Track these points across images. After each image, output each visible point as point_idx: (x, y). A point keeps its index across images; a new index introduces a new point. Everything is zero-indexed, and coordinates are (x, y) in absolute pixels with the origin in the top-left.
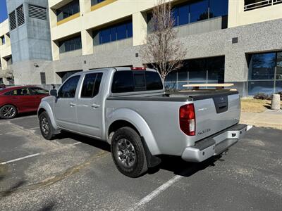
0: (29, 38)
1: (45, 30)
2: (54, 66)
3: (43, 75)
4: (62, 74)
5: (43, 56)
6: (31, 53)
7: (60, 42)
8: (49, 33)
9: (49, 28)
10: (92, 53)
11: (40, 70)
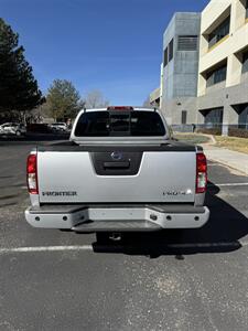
0: (175, 73)
1: (193, 62)
2: (198, 102)
3: (184, 113)
4: (205, 112)
5: (187, 93)
6: (175, 90)
7: (207, 74)
8: (197, 65)
9: (198, 59)
10: (238, 82)
11: (182, 108)
